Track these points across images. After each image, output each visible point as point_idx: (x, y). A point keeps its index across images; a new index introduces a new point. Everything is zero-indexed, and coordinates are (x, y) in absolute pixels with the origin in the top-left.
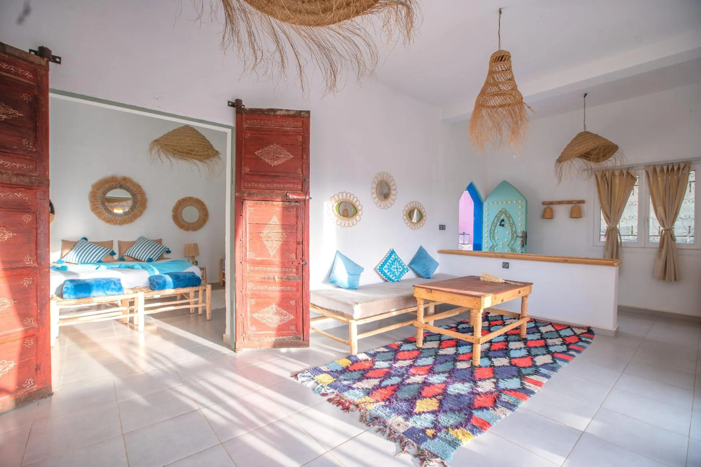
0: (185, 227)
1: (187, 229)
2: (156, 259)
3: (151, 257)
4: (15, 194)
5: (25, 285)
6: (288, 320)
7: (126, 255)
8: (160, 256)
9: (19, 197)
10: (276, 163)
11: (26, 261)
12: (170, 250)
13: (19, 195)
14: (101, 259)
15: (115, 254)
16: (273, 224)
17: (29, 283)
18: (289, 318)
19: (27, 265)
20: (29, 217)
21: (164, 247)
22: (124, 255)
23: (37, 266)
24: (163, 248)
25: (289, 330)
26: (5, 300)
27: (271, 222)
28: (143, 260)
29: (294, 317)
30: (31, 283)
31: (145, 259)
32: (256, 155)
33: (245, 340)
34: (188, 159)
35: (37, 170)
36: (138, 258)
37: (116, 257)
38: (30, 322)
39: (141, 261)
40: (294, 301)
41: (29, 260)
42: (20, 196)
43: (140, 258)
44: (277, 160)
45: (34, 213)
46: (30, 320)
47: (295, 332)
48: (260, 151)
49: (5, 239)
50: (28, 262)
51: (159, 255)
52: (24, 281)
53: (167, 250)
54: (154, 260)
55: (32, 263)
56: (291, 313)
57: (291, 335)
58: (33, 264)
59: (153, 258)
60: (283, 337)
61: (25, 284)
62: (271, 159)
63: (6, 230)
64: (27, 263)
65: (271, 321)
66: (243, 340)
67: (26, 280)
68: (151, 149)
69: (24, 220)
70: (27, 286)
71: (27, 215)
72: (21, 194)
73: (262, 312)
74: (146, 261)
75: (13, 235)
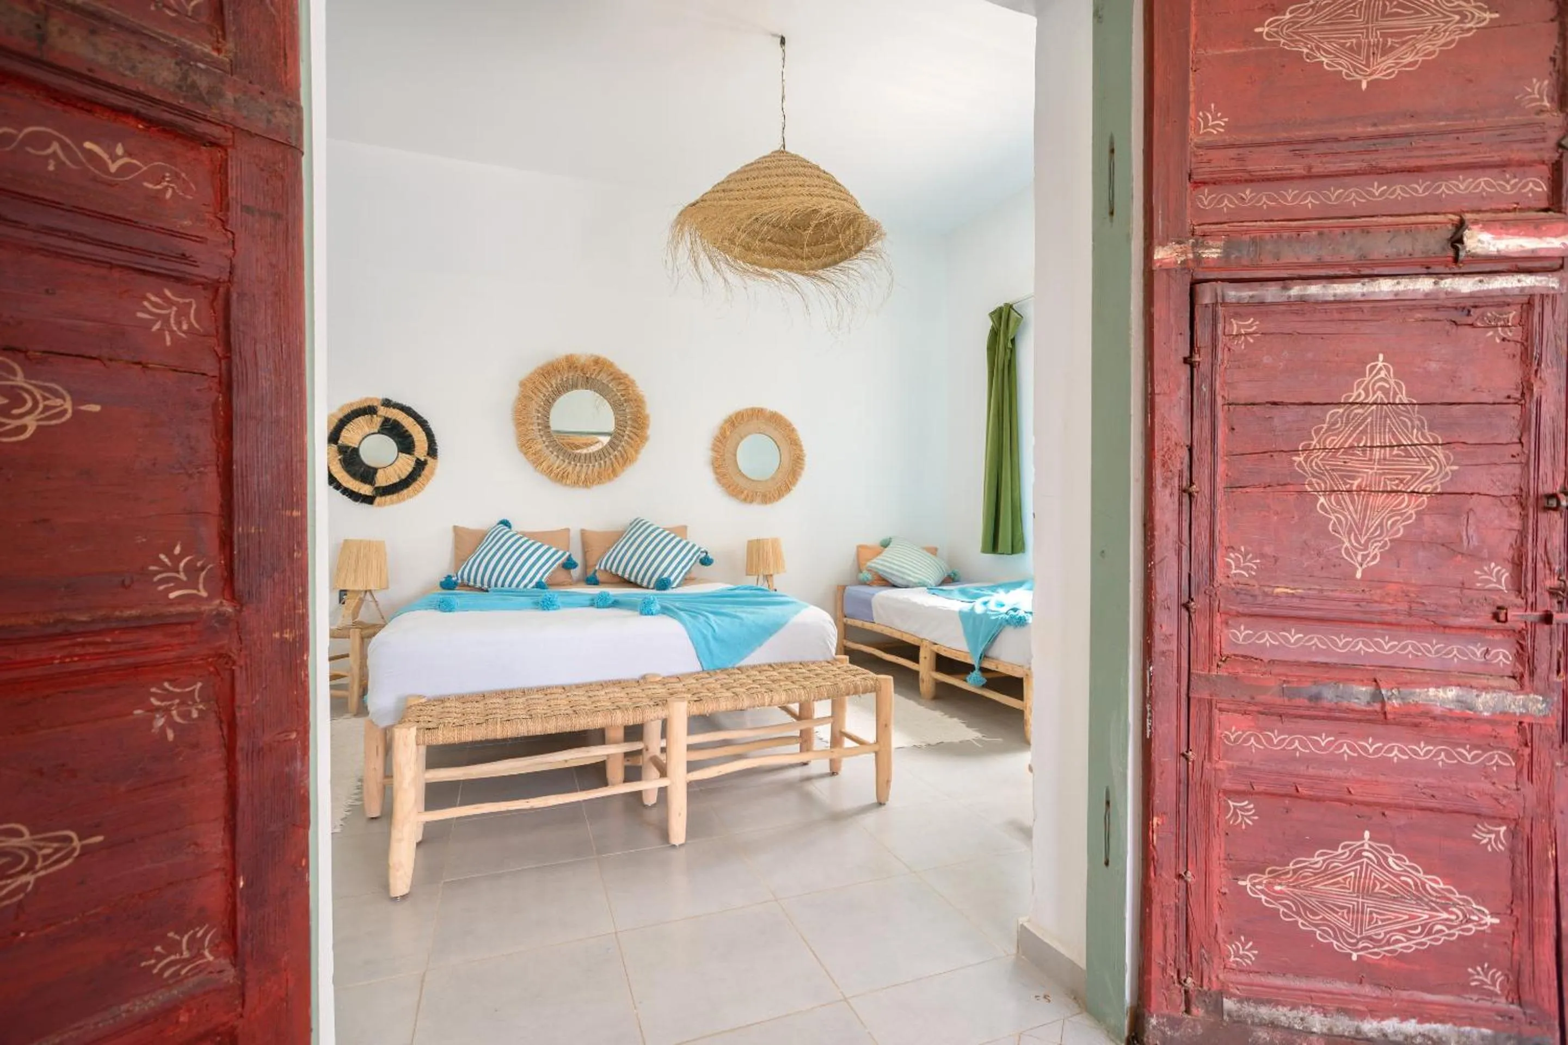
0: (745, 492)
1: (749, 498)
2: (678, 581)
3: (666, 575)
4: (88, 145)
5: (163, 729)
6: (1457, 932)
7: (602, 568)
8: (686, 573)
9: (113, 168)
10: (1383, 68)
11: (162, 581)
12: (710, 556)
13: (114, 158)
14: (542, 577)
15: (575, 565)
16: (1371, 399)
17: (186, 715)
18: (1469, 921)
19: (172, 603)
20: (183, 312)
21: (696, 548)
22: (597, 568)
23: (229, 609)
24: (693, 551)
25: (1465, 988)
26: (19, 834)
27: (1358, 393)
28: (645, 584)
29: (1496, 921)
30: (195, 714)
31: (649, 583)
32: (1263, 42)
33: (1198, 1011)
34: (774, 272)
35: (223, 29)
36: (632, 579)
37: (576, 573)
38: (186, 954)
39: (640, 586)
40: (1503, 829)
41: (182, 576)
42: (120, 162)
43: (636, 578)
44: (1392, 48)
45: (213, 287)
46: (192, 940)
47: (1502, 1004)
48: (1288, 16)
49: (23, 428)
50: (180, 585)
51: (684, 571)
52: (154, 701)
53: (703, 555)
54: (674, 585)
55: (204, 594)
56: (1479, 896)
57: (1487, 1024)
58: (210, 598)
59: (672, 578)
60: (1427, 1027)
61: (160, 722)
62: (1354, 50)
63: (28, 376)
64: (172, 595)
65: (1347, 925)
66: (1183, 1008)
67: (169, 696)
68: (675, 242)
69: (150, 323)
70: (170, 735)
71: (168, 293)
72: (128, 153)
73: (1295, 871)
74: (652, 586)
75: (76, 413)
